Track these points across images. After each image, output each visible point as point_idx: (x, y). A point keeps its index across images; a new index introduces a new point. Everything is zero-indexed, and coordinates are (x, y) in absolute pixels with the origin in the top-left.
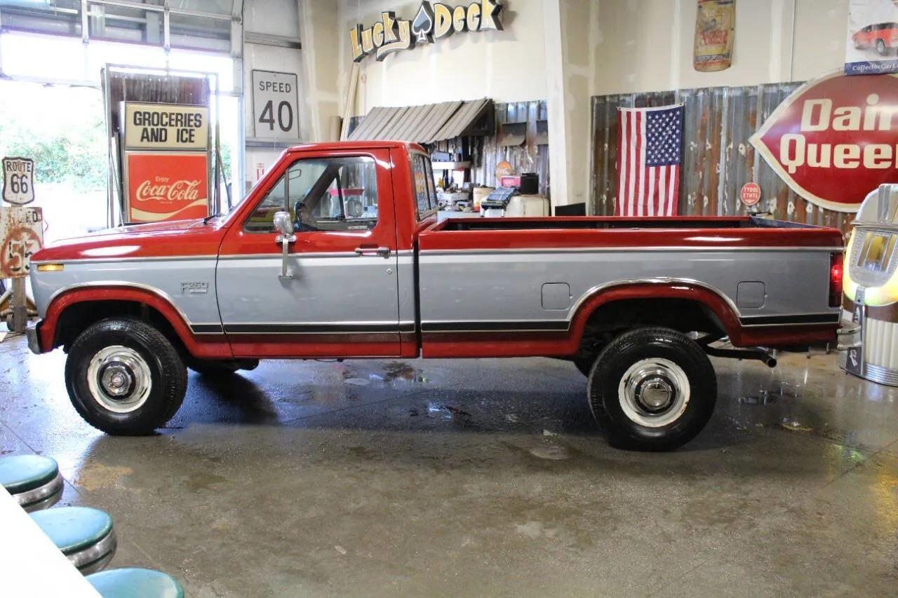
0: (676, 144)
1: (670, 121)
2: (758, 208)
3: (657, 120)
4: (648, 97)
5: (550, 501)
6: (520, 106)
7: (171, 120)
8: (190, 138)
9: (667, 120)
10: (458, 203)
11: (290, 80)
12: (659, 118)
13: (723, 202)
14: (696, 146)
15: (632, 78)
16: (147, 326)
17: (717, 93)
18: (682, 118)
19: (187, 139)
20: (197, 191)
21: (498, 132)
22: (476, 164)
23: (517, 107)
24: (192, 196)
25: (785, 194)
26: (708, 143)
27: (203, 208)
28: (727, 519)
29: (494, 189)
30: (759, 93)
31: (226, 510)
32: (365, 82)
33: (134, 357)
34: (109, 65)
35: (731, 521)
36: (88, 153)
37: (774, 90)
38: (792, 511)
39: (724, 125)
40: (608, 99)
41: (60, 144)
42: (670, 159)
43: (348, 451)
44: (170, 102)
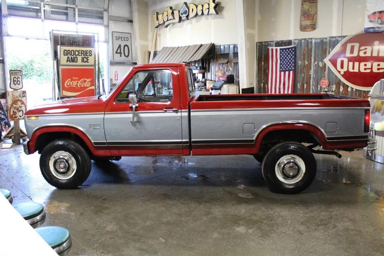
0: (293, 62)
1: (290, 52)
2: (328, 89)
3: (284, 52)
4: (281, 42)
5: (249, 217)
6: (226, 46)
7: (79, 53)
8: (87, 61)
9: (289, 52)
10: (200, 87)
11: (129, 36)
12: (285, 51)
13: (313, 86)
14: (301, 63)
15: (273, 34)
16: (74, 143)
17: (310, 41)
18: (295, 51)
19: (86, 61)
20: (90, 83)
21: (217, 58)
22: (207, 71)
23: (224, 47)
24: (88, 85)
25: (339, 83)
26: (306, 62)
27: (93, 90)
28: (324, 224)
29: (215, 81)
30: (328, 40)
31: (111, 222)
32: (160, 36)
33: (69, 156)
34: (53, 30)
35: (326, 225)
36: (42, 67)
37: (334, 39)
38: (351, 220)
39: (313, 54)
40: (263, 43)
41: (31, 63)
42: (290, 69)
43: (161, 195)
44: (78, 45)
